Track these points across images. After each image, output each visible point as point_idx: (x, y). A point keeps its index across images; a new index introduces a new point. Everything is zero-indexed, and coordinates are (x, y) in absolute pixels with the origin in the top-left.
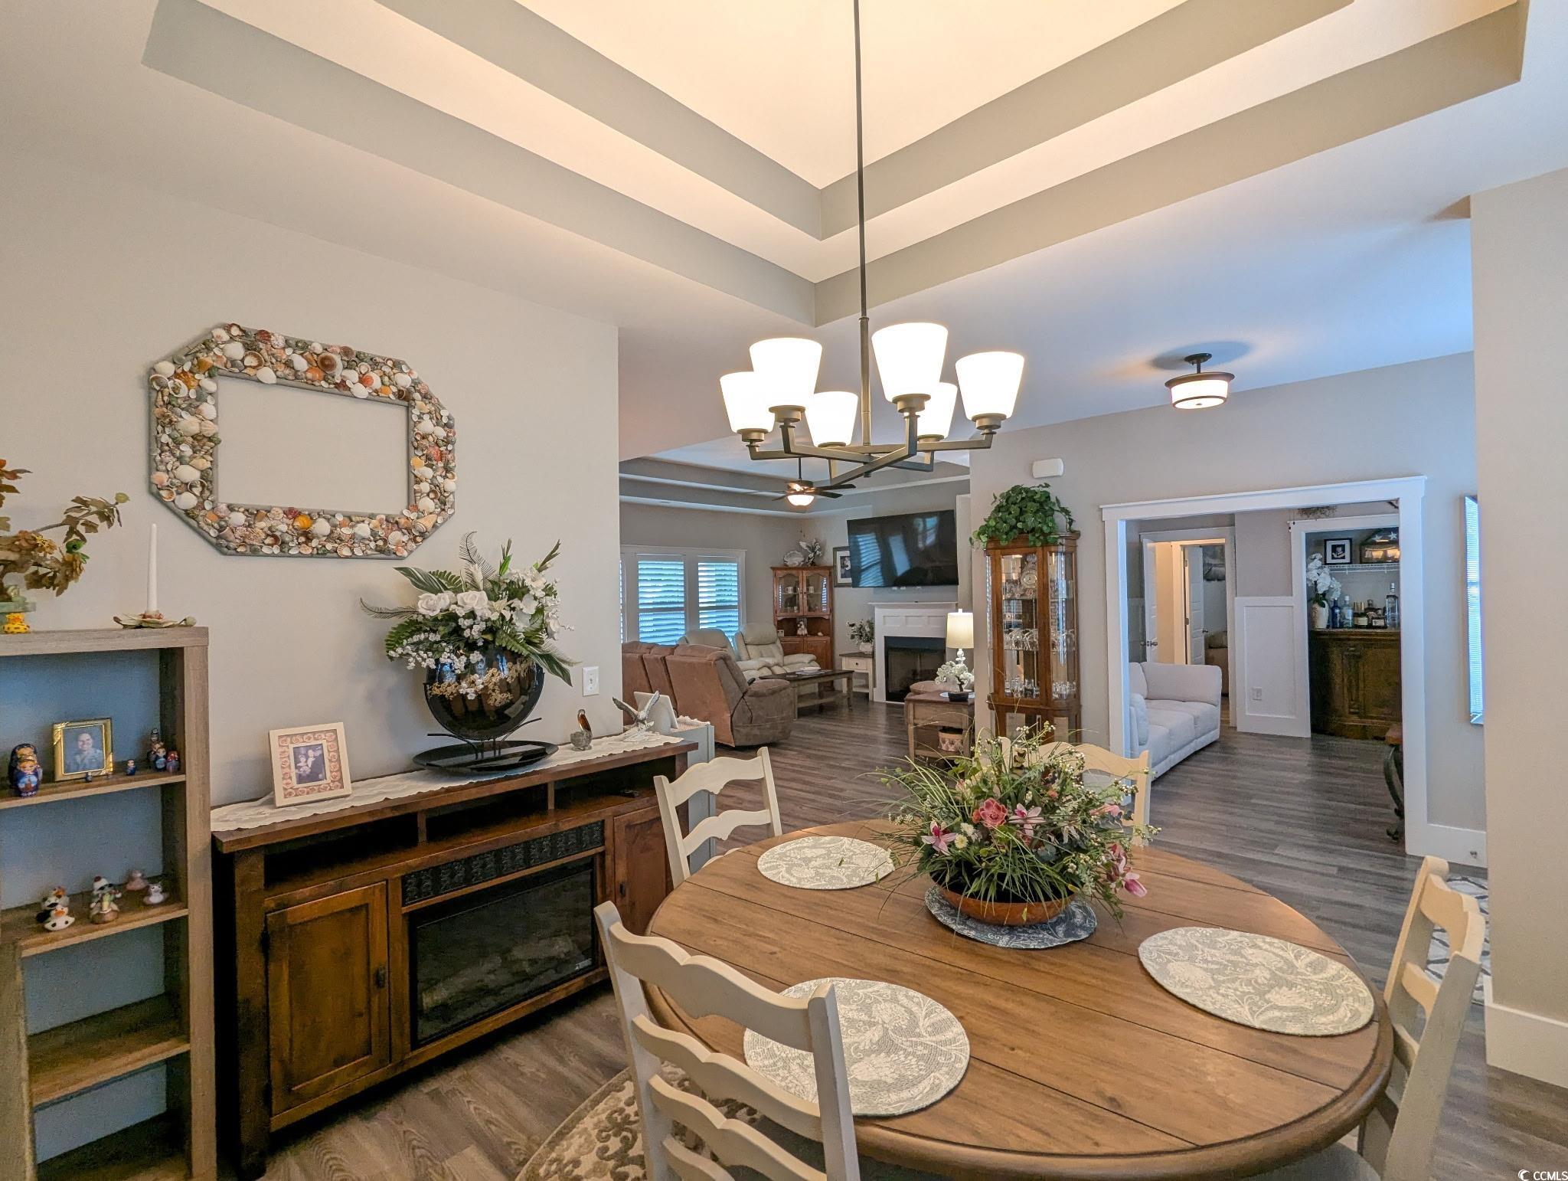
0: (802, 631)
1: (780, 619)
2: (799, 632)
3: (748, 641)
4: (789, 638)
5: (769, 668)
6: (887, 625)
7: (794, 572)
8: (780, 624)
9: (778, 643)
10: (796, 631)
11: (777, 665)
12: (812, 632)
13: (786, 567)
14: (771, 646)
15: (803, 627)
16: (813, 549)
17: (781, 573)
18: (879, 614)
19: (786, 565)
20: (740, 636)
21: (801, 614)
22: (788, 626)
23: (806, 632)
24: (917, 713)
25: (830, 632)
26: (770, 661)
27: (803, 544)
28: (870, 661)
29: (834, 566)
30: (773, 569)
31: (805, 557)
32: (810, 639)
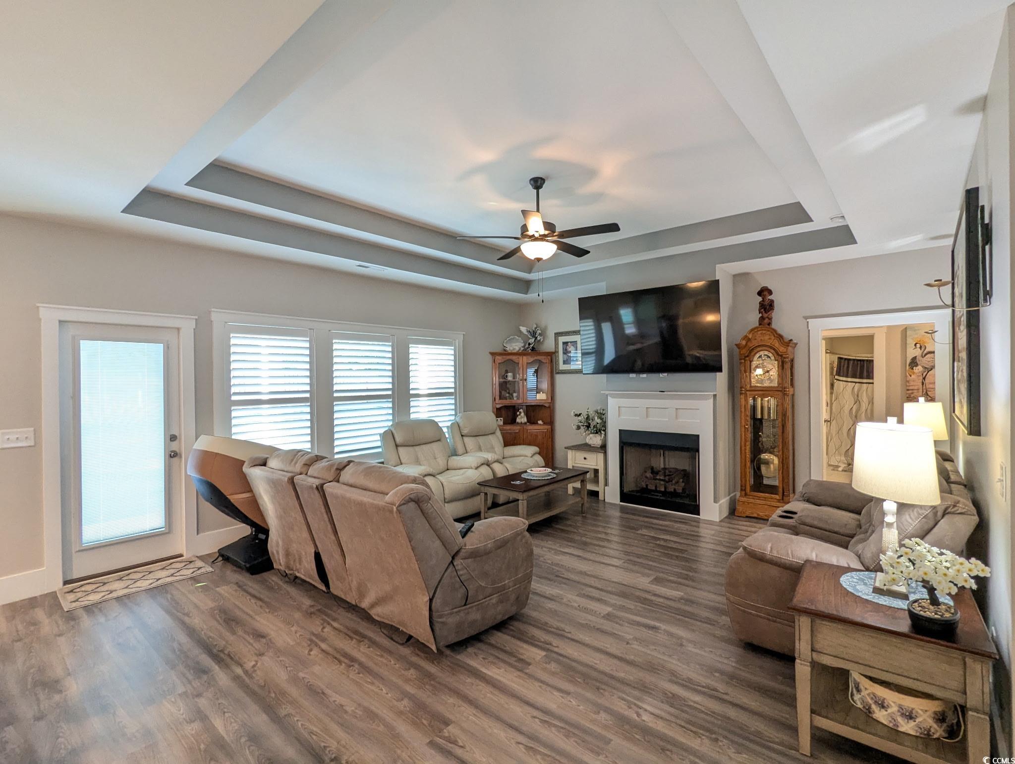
0: (522, 418)
1: (498, 406)
2: (518, 420)
3: (465, 432)
4: (508, 427)
5: (488, 465)
6: (622, 417)
7: (514, 358)
8: (498, 412)
9: (498, 433)
10: (516, 419)
11: (497, 461)
12: (531, 421)
13: (505, 353)
14: (490, 437)
15: (523, 414)
16: (534, 334)
17: (499, 359)
18: (613, 405)
19: (505, 350)
20: (456, 427)
21: (520, 401)
22: (507, 413)
23: (525, 420)
24: (820, 637)
25: (551, 422)
26: (489, 456)
27: (523, 329)
28: (601, 456)
29: (556, 352)
30: (493, 354)
31: (525, 343)
32: (531, 427)
